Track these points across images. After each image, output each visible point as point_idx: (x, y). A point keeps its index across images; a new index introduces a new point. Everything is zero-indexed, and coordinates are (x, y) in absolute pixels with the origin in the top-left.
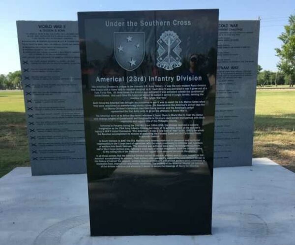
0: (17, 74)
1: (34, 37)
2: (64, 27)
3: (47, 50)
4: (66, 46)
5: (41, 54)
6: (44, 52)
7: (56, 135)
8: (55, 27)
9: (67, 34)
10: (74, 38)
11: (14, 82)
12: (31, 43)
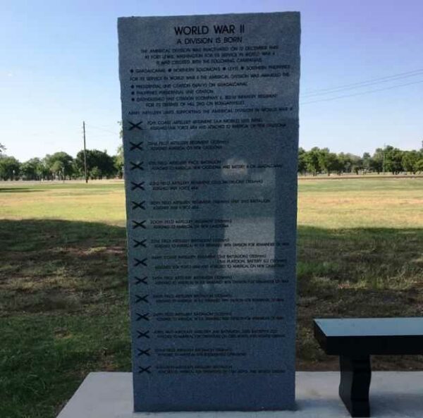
0: (57, 156)
1: (161, 60)
2: (242, 29)
3: (192, 92)
4: (243, 80)
5: (176, 105)
6: (183, 99)
7: (200, 310)
8: (218, 30)
9: (249, 48)
10: (264, 57)
11: (54, 168)
12: (151, 75)
